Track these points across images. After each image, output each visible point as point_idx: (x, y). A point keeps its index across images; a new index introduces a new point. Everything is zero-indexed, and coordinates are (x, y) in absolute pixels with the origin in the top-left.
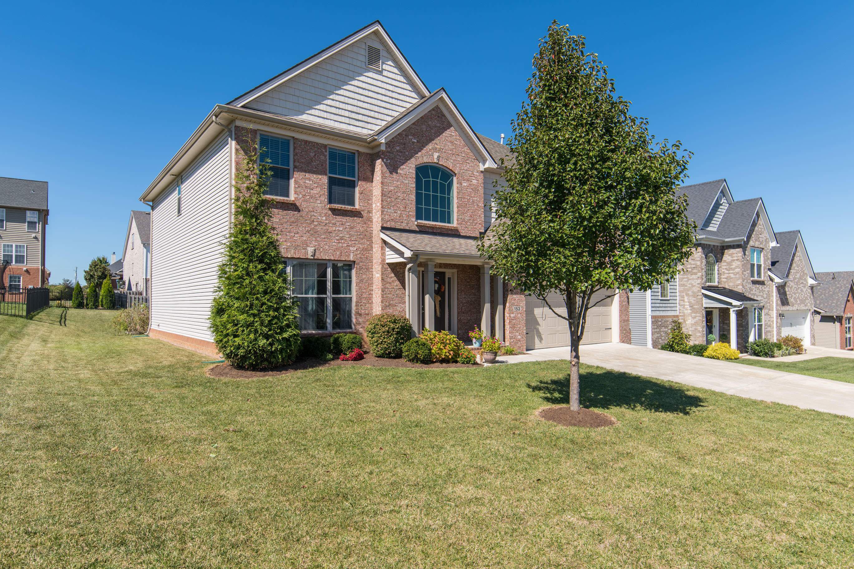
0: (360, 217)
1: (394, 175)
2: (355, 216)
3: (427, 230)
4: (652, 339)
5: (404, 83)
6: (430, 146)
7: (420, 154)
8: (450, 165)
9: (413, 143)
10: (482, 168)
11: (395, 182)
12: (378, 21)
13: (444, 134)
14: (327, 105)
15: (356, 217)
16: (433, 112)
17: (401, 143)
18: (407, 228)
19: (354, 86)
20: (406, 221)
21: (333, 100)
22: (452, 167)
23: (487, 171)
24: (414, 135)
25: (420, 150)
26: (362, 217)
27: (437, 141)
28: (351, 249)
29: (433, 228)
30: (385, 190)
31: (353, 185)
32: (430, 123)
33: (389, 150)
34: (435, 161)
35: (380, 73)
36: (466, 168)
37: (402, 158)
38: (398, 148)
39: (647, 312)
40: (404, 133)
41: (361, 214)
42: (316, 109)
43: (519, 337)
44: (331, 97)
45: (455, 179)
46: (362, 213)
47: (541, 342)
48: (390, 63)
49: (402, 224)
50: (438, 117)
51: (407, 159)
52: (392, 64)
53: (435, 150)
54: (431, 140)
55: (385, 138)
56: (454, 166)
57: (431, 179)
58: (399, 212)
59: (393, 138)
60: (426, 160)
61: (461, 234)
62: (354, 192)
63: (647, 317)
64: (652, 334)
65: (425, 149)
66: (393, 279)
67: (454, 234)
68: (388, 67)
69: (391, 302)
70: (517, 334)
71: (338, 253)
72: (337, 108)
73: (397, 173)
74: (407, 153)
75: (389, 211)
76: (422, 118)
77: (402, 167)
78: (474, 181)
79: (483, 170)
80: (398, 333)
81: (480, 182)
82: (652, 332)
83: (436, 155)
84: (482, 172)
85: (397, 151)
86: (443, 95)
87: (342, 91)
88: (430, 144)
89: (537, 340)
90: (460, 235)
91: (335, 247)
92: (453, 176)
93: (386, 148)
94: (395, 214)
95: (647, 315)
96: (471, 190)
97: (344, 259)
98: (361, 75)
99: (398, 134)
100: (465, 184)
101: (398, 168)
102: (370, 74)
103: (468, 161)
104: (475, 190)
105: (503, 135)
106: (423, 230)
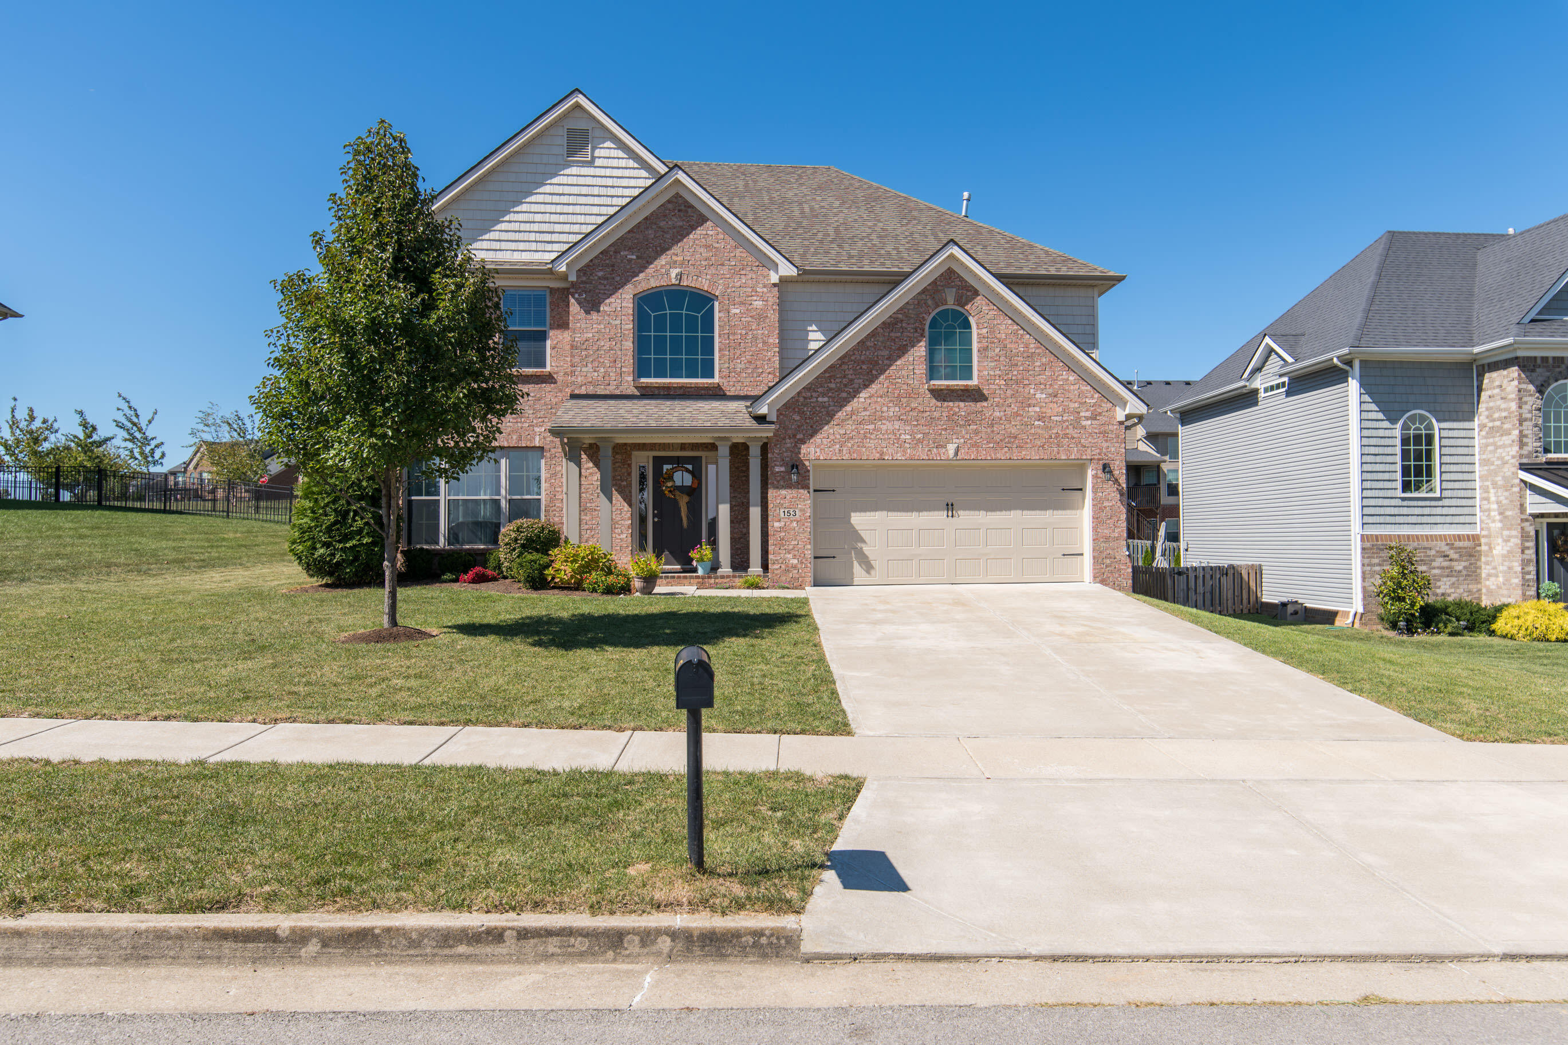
0: (552, 383)
1: (594, 316)
2: (543, 382)
3: (656, 392)
4: (1364, 588)
5: (634, 168)
6: (662, 260)
7: (642, 276)
8: (703, 284)
9: (630, 260)
10: (774, 278)
11: (595, 326)
12: (577, 90)
13: (691, 236)
14: (500, 231)
15: (545, 383)
16: (670, 206)
17: (607, 265)
18: (618, 392)
19: (545, 194)
20: (615, 383)
21: (510, 222)
22: (709, 287)
23: (784, 281)
24: (630, 249)
25: (643, 268)
26: (555, 383)
27: (676, 249)
28: (537, 429)
29: (682, 387)
30: (576, 339)
31: (541, 337)
32: (662, 224)
33: (584, 279)
34: (674, 281)
35: (591, 164)
36: (738, 284)
37: (608, 287)
38: (600, 274)
39: (1352, 528)
40: (613, 249)
41: (553, 378)
42: (483, 240)
43: (795, 561)
44: (507, 218)
45: (716, 304)
46: (555, 376)
48: (608, 144)
49: (608, 387)
50: (680, 211)
51: (616, 287)
52: (613, 146)
53: (673, 264)
54: (664, 250)
55: (567, 264)
56: (713, 283)
57: (668, 312)
58: (602, 370)
59: (591, 261)
60: (653, 283)
61: (728, 393)
62: (545, 347)
63: (1352, 538)
64: (1364, 579)
65: (652, 266)
66: (591, 471)
67: (716, 394)
68: (606, 151)
69: (588, 505)
70: (790, 556)
71: (515, 437)
72: (516, 232)
73: (599, 311)
74: (618, 279)
75: (584, 369)
76: (646, 218)
77: (607, 301)
78: (755, 303)
79: (777, 281)
80: (523, 546)
81: (770, 303)
82: (1363, 573)
83: (674, 272)
84: (775, 285)
85: (599, 278)
86: (678, 176)
87: (524, 205)
88: (664, 256)
90: (725, 395)
91: (509, 429)
92: (713, 300)
93: (578, 277)
94: (596, 374)
95: (1352, 533)
96: (750, 319)
97: (524, 445)
98: (556, 175)
99: (602, 253)
100: (738, 311)
101: (600, 303)
102: (574, 170)
103: (742, 272)
104: (761, 317)
106: (647, 394)
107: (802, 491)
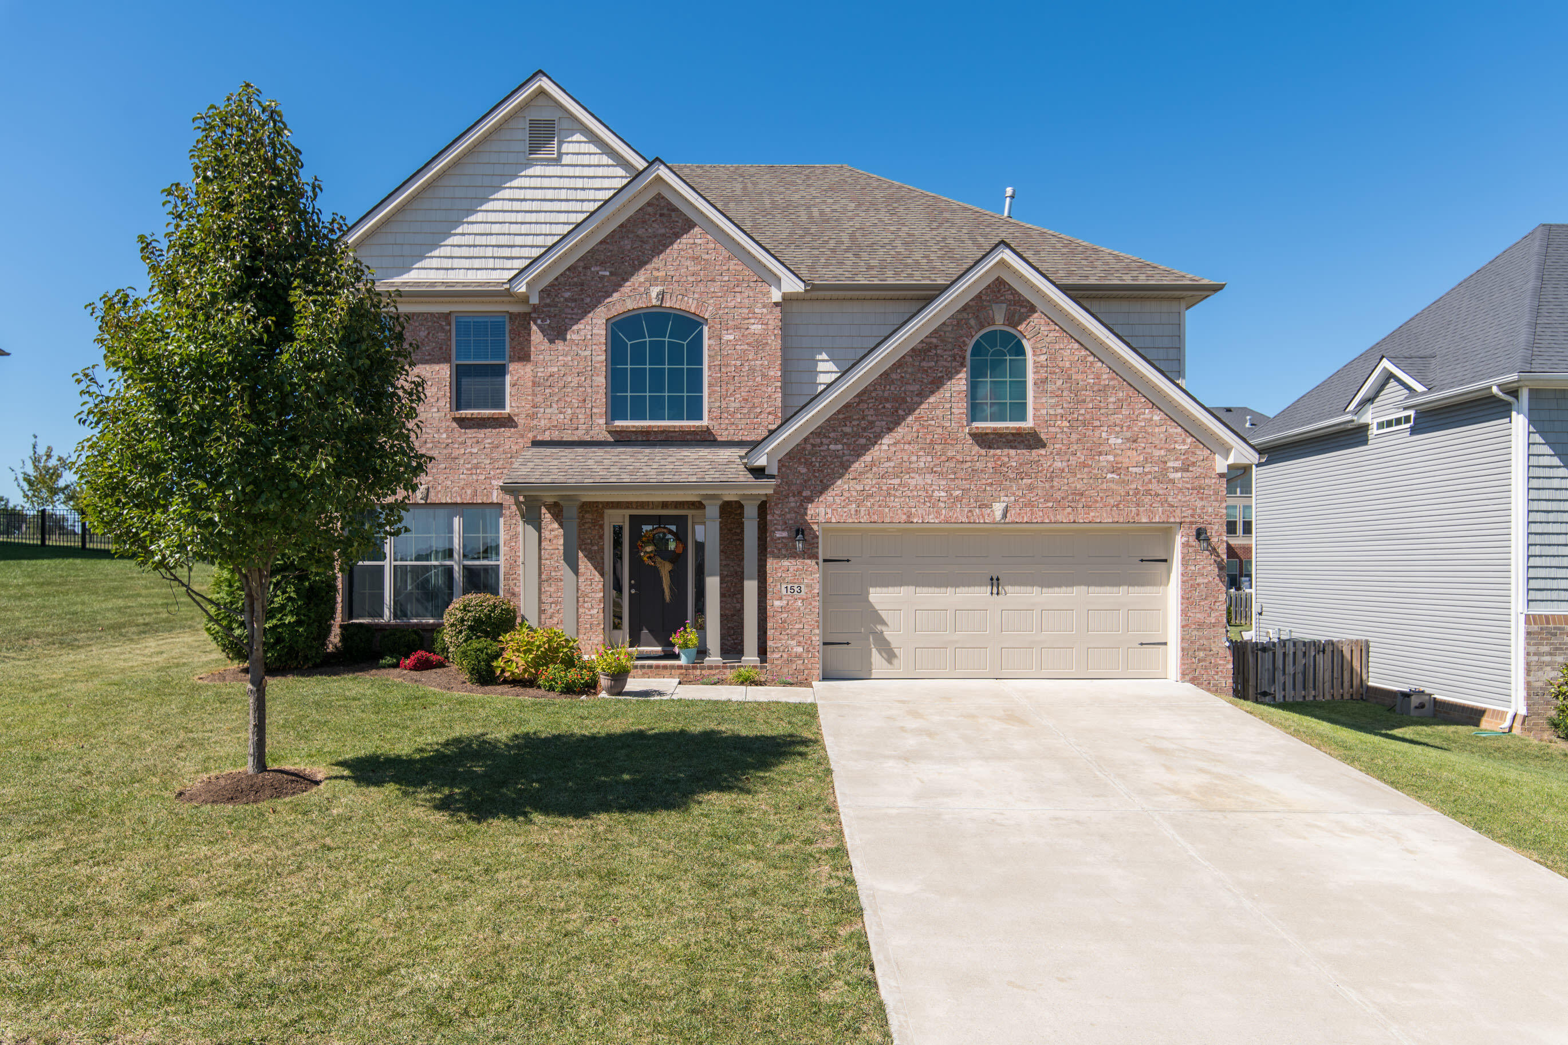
0: (512, 427)
1: (560, 345)
2: (501, 426)
3: (633, 438)
4: (1528, 684)
5: (608, 166)
6: (641, 277)
7: (616, 296)
8: (690, 305)
9: (602, 278)
10: (776, 296)
11: (560, 358)
12: (540, 71)
13: (675, 246)
14: (452, 246)
15: (505, 427)
16: (650, 210)
17: (576, 284)
18: (588, 438)
19: (503, 199)
20: (584, 427)
21: (463, 234)
22: (697, 307)
23: (788, 299)
24: (602, 264)
25: (617, 287)
26: (516, 426)
27: (657, 262)
28: (495, 482)
29: (664, 431)
30: (539, 374)
31: (500, 371)
32: (641, 232)
33: (548, 301)
34: (654, 302)
35: (557, 161)
36: (732, 304)
37: (576, 311)
38: (567, 295)
39: (1513, 605)
40: (581, 264)
41: (513, 420)
42: (432, 257)
43: (800, 649)
44: (459, 230)
45: (706, 329)
46: (516, 419)
47: (890, 662)
48: (578, 137)
49: (575, 432)
50: (661, 215)
51: (586, 310)
52: (583, 139)
53: (653, 281)
54: (643, 264)
55: (527, 283)
56: (701, 303)
57: (647, 339)
58: (569, 411)
59: (557, 279)
60: (630, 305)
61: (719, 439)
62: (504, 384)
63: (1513, 618)
64: (1528, 671)
65: (628, 284)
67: (705, 439)
68: (575, 146)
70: (793, 643)
71: (469, 492)
72: (470, 246)
73: (565, 340)
74: (588, 300)
75: (548, 411)
76: (622, 226)
77: (575, 327)
78: (753, 327)
79: (780, 300)
81: (771, 327)
82: (1528, 664)
83: (655, 291)
84: (776, 304)
85: (566, 300)
86: (659, 172)
87: (480, 214)
88: (642, 271)
89: (876, 657)
90: (715, 440)
91: (463, 482)
92: (701, 324)
93: (541, 298)
94: (562, 416)
95: (1513, 612)
96: (746, 347)
97: (480, 501)
98: (516, 176)
99: (569, 269)
100: (731, 337)
101: (566, 330)
102: (537, 170)
103: (737, 289)
104: (759, 344)
105: (1009, 191)
106: (622, 439)
107: (808, 561)
